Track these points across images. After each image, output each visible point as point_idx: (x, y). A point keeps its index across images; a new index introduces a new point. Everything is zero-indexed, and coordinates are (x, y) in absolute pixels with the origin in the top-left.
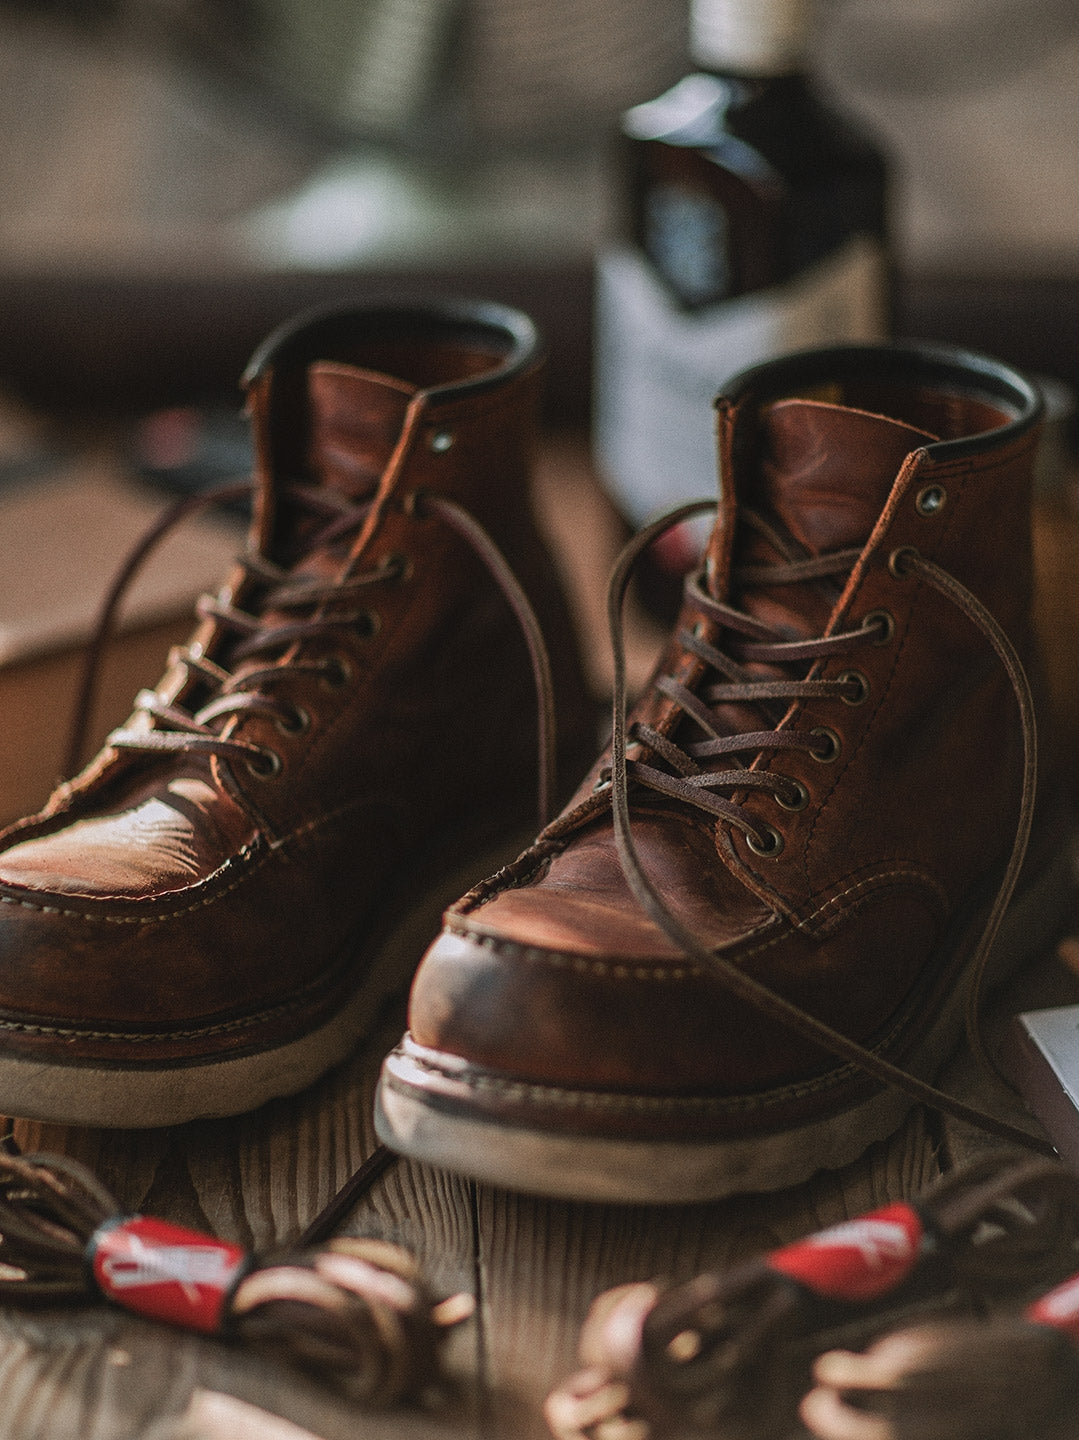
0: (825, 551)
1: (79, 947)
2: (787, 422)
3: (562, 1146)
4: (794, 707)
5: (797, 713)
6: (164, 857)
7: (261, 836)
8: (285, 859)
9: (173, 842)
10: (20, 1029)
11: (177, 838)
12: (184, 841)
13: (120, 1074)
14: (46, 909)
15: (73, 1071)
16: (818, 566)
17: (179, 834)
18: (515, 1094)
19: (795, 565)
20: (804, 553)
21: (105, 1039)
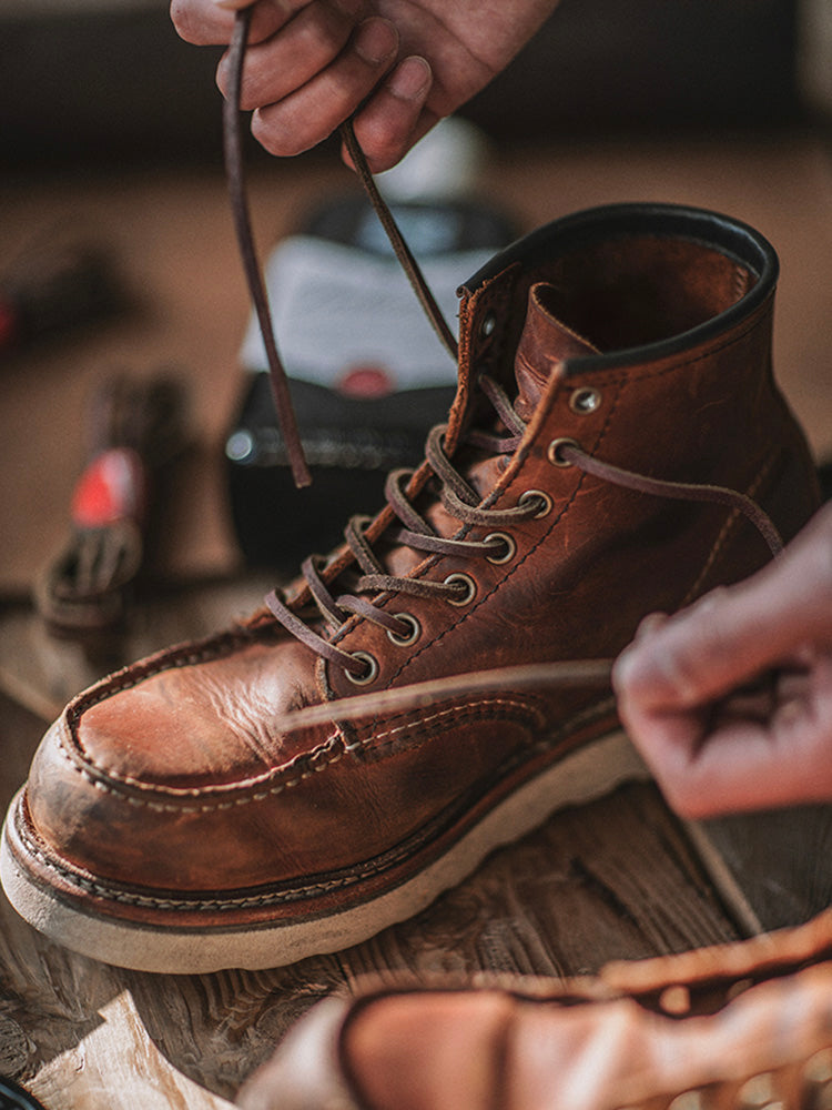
21: (135, 901)
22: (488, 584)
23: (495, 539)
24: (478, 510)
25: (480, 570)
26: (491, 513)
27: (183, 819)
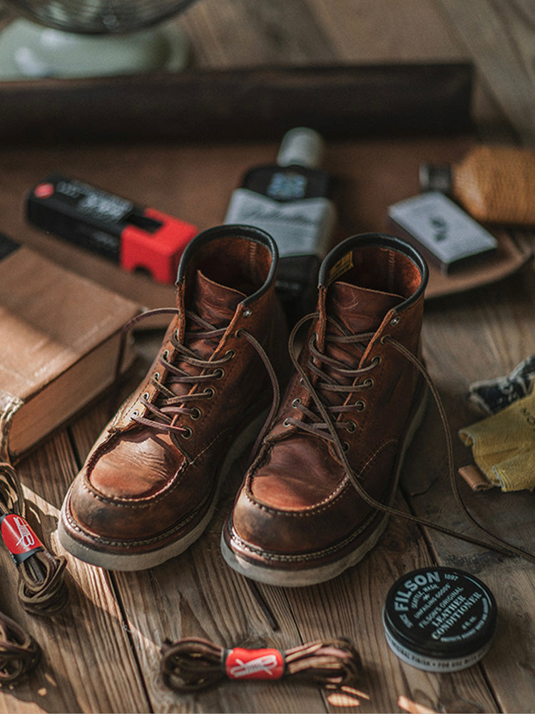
0: (356, 333)
1: (130, 518)
2: (343, 290)
3: (291, 574)
4: (351, 394)
5: (352, 397)
6: (155, 473)
7: (187, 460)
8: (195, 467)
9: (156, 465)
10: (110, 544)
11: (158, 463)
12: (161, 464)
13: (143, 555)
14: (119, 506)
15: (128, 557)
16: (355, 338)
17: (157, 461)
18: (275, 558)
19: (347, 337)
20: (350, 334)
21: (138, 544)
22: (218, 388)
23: (218, 371)
24: (209, 362)
25: (214, 384)
26: (215, 362)
27: (151, 508)
